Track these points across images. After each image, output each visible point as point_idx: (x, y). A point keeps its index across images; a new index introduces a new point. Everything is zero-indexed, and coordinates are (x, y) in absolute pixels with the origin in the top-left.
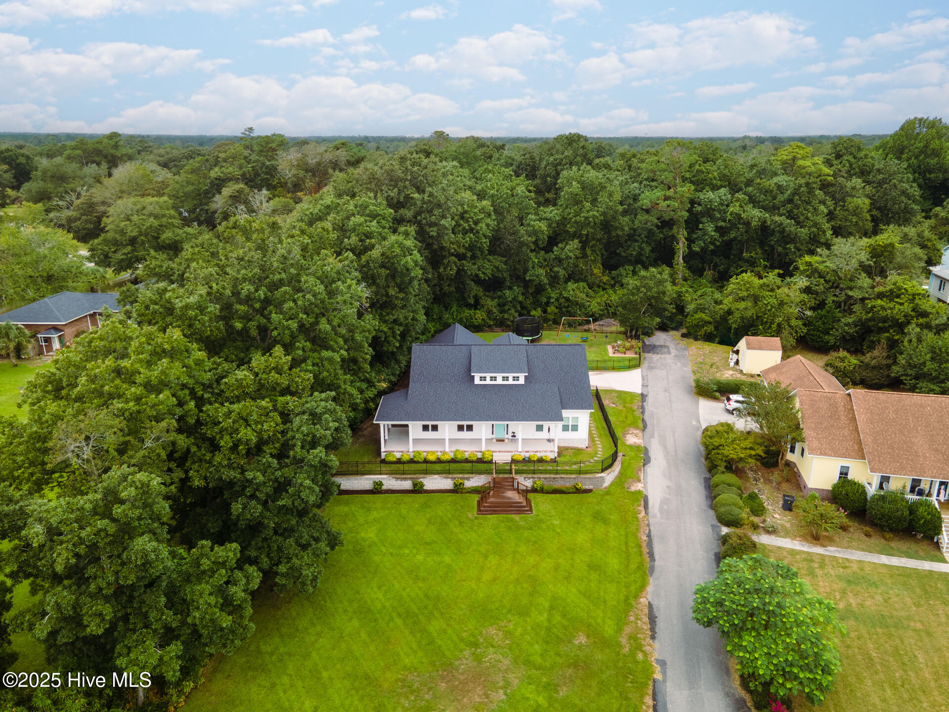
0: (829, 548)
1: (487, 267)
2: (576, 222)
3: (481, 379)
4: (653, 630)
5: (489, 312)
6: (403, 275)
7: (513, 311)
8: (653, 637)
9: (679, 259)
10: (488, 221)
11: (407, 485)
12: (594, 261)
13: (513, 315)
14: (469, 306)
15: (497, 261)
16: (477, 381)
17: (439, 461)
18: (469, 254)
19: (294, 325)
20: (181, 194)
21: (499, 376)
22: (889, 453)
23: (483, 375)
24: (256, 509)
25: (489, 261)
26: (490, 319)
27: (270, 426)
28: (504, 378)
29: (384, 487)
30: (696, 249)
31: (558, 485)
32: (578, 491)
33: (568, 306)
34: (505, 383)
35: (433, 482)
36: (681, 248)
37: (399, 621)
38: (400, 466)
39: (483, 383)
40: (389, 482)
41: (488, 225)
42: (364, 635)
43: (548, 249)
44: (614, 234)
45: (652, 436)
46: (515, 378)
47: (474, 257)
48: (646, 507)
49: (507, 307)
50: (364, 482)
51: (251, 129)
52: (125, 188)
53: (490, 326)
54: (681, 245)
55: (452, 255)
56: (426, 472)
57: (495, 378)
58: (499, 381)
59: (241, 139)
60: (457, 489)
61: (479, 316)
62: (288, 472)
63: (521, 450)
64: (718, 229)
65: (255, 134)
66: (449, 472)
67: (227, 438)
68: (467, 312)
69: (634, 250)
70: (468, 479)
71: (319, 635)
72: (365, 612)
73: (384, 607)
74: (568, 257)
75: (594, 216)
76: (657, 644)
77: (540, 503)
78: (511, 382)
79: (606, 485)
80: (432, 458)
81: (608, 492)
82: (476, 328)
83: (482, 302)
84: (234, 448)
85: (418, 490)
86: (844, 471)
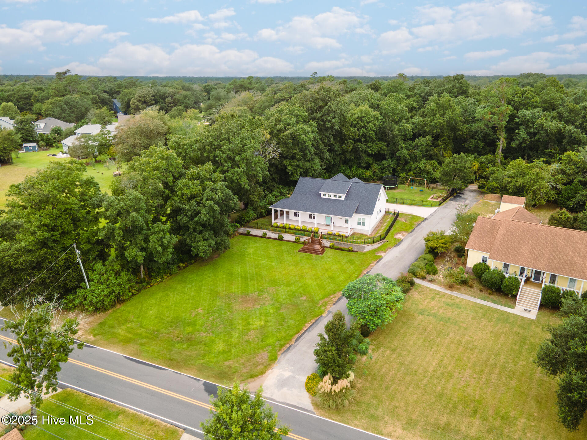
0: (454, 292)
1: (374, 148)
2: (430, 126)
3: (325, 195)
4: (336, 302)
5: (374, 173)
6: (302, 144)
7: (387, 173)
8: (334, 304)
9: (499, 151)
10: (376, 122)
11: (276, 236)
12: (445, 149)
13: (388, 175)
14: (364, 168)
15: (382, 145)
16: (322, 196)
17: (295, 229)
18: (363, 139)
19: (224, 156)
20: (263, 107)
21: (332, 195)
22: (504, 251)
23: (325, 193)
24: (186, 219)
25: (376, 144)
26: (374, 176)
27: (195, 190)
28: (335, 196)
29: (267, 236)
30: (513, 145)
31: (342, 247)
32: (350, 250)
33: (420, 173)
34: (335, 198)
35: (288, 237)
36: (502, 144)
37: (240, 279)
38: (277, 229)
39: (325, 197)
40: (270, 234)
41: (375, 125)
42: (224, 280)
43: (413, 139)
44: (457, 134)
45: (411, 236)
46: (340, 197)
47: (366, 141)
48: (378, 262)
49: (384, 170)
50: (259, 232)
51: (316, 73)
52: (240, 103)
53: (374, 180)
54: (501, 142)
55: (351, 139)
56: (286, 232)
57: (330, 196)
58: (332, 197)
59: (310, 78)
60: (297, 241)
61: (368, 173)
62: (199, 208)
63: (332, 230)
64: (529, 134)
65: (318, 75)
66: (295, 234)
67: (180, 192)
68: (361, 171)
69: (472, 144)
70: (302, 238)
71: (209, 277)
72: (231, 274)
73: (238, 274)
74: (422, 145)
75: (440, 123)
76: (333, 306)
77: (329, 253)
78: (337, 198)
79: (365, 250)
80: (291, 227)
81: (365, 254)
82: (366, 180)
83: (372, 166)
84: (182, 195)
85: (281, 239)
86: (484, 259)
